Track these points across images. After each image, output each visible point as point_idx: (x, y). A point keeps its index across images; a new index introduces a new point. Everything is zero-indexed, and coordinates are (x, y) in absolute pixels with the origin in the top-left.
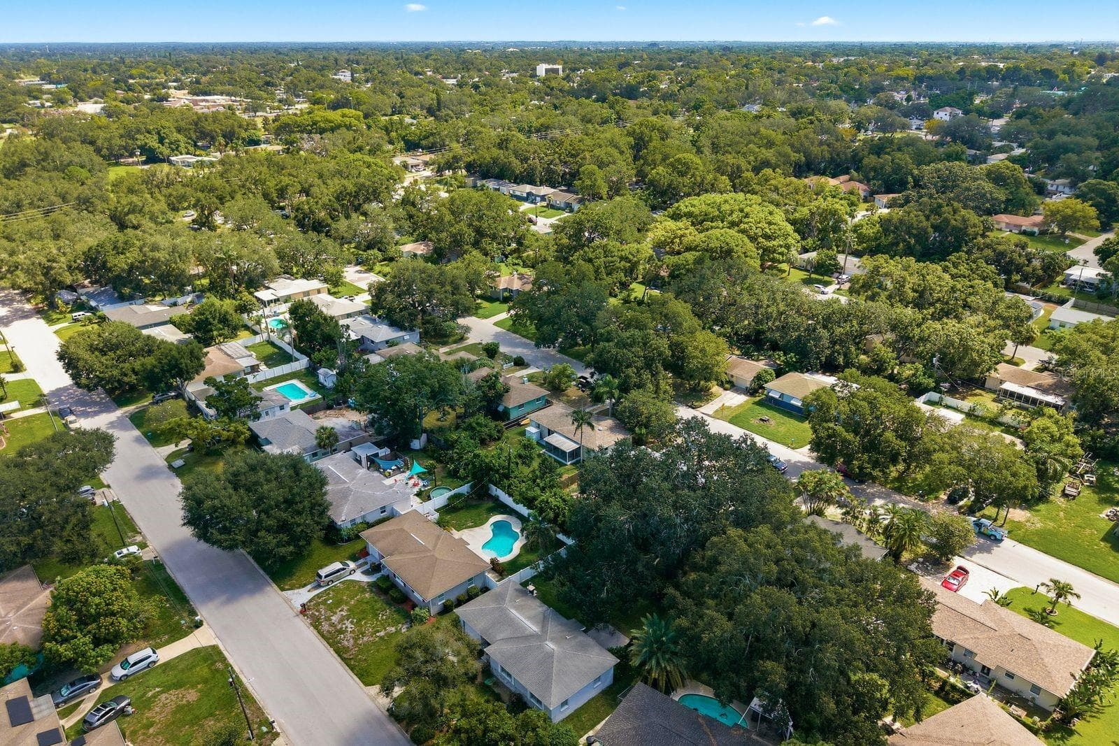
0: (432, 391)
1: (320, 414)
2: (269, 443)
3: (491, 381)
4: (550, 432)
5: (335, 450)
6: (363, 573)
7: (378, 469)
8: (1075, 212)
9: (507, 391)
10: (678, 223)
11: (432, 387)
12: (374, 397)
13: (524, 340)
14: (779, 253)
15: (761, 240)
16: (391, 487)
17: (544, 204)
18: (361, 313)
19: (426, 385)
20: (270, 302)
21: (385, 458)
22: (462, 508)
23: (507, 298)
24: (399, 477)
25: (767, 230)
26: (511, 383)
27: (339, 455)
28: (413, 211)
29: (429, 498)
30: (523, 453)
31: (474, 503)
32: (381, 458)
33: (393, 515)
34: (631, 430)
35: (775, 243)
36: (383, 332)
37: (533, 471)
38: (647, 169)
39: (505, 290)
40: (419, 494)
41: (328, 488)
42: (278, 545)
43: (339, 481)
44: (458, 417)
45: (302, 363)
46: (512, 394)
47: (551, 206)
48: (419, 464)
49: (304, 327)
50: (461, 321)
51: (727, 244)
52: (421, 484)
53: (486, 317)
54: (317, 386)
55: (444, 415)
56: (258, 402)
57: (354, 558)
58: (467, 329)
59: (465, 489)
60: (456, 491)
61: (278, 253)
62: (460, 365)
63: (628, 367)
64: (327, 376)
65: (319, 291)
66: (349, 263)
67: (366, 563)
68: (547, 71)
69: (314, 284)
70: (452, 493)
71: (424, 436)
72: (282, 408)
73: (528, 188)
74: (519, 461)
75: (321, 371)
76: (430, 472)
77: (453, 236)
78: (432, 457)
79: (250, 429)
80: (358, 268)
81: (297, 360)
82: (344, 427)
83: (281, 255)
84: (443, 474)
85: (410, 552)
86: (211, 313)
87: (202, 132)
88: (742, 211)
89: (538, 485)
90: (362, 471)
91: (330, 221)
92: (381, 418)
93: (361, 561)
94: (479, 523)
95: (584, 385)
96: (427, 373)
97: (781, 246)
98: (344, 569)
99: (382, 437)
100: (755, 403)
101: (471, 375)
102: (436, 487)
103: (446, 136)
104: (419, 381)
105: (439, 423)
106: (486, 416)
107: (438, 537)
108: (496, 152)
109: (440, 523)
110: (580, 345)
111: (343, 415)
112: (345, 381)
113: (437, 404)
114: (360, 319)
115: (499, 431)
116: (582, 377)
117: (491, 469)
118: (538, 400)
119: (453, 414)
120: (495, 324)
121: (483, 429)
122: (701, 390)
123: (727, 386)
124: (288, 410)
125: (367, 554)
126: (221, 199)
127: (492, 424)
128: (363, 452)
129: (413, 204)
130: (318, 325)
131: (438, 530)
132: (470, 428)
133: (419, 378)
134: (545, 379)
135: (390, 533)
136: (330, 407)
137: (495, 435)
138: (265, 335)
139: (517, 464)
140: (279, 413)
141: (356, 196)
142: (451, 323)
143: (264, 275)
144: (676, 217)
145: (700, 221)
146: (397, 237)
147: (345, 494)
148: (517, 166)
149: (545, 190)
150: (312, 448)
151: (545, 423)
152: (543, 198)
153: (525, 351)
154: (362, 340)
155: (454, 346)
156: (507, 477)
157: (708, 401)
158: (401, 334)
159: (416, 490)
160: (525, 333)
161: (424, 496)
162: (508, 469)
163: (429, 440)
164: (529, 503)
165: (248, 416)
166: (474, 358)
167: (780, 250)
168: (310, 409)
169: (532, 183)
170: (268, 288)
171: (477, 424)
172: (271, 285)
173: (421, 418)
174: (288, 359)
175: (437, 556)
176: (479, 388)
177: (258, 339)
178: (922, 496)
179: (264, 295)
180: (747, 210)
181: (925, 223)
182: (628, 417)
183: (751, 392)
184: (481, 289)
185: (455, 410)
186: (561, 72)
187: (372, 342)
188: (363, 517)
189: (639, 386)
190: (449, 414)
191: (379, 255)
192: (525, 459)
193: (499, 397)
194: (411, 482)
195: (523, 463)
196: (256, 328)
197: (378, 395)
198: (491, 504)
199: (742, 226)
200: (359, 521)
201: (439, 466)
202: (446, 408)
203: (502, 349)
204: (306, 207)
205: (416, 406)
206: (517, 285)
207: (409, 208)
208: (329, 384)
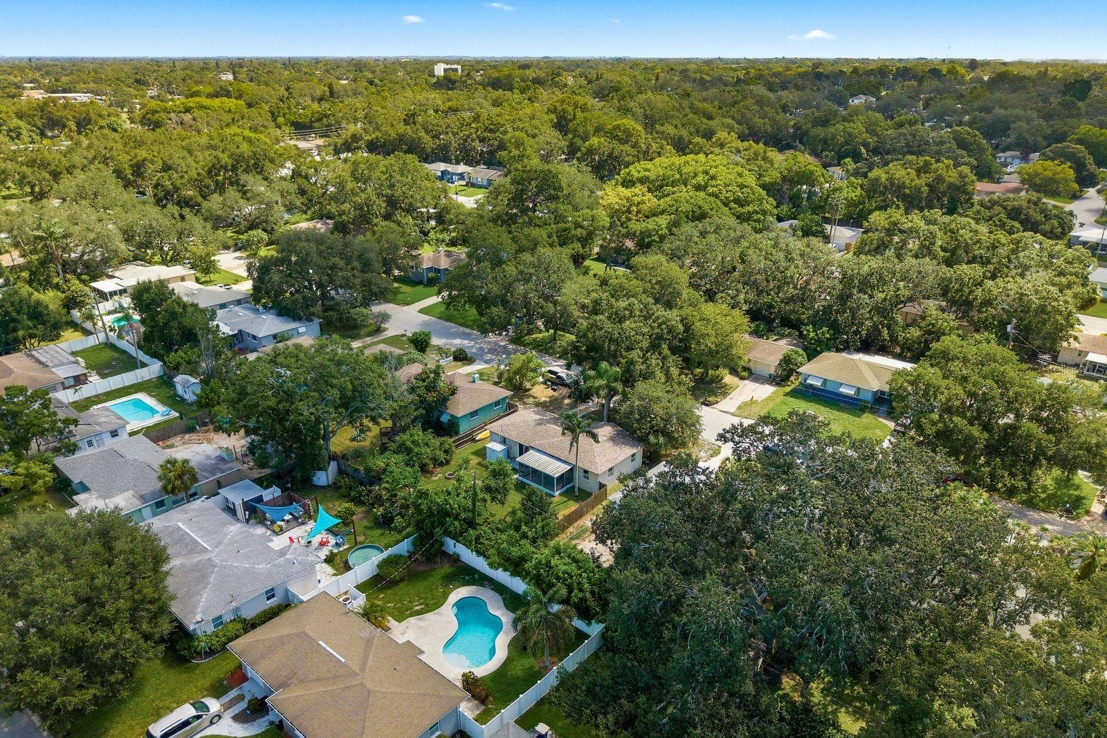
0: (343, 397)
1: (176, 440)
2: (85, 489)
3: (429, 381)
4: (523, 449)
5: (195, 494)
6: (236, 718)
7: (262, 521)
8: (1055, 174)
9: (453, 393)
10: (632, 190)
11: (342, 390)
12: (250, 411)
13: (462, 329)
14: (755, 221)
15: (733, 205)
16: (283, 553)
17: (464, 183)
18: (239, 302)
19: (333, 386)
20: (113, 294)
21: (273, 503)
22: (402, 580)
23: (433, 280)
24: (297, 532)
25: (740, 194)
26: (458, 383)
27: (197, 504)
28: (305, 184)
29: (347, 568)
30: (492, 483)
31: (421, 568)
32: (267, 504)
33: (287, 604)
34: (642, 440)
35: (750, 208)
36: (267, 325)
37: (513, 513)
38: (578, 142)
39: (430, 269)
40: (329, 560)
41: (175, 562)
42: (65, 691)
43: (194, 547)
44: (383, 434)
45: (154, 369)
46: (460, 396)
47: (472, 185)
48: (328, 510)
49: (153, 319)
50: (376, 309)
51: (700, 208)
52: (332, 540)
53: (407, 304)
54: (173, 400)
55: (362, 431)
56: (72, 427)
57: (218, 691)
58: (385, 317)
59: (404, 547)
60: (390, 551)
61: (125, 232)
62: (382, 359)
63: (629, 349)
64: (187, 385)
65: (183, 279)
66: (227, 248)
67: (241, 698)
68: (445, 70)
69: (178, 270)
70: (385, 555)
71: (333, 466)
72: (114, 434)
73: (442, 166)
74: (488, 497)
75: (179, 379)
76: (346, 519)
77: (358, 207)
78: (347, 497)
79: (55, 469)
80: (238, 254)
81: (144, 365)
82: (208, 457)
83: (128, 236)
84: (365, 523)
85: (319, 680)
86: (12, 304)
87: (50, 119)
88: (706, 173)
89: (524, 536)
90: (234, 529)
91: (199, 199)
92: (264, 442)
93: (233, 694)
94: (432, 605)
95: (555, 381)
96: (333, 369)
97: (757, 213)
98: (198, 717)
99: (267, 471)
100: (786, 395)
101: (398, 373)
102: (356, 545)
103: (342, 118)
104: (322, 380)
105: (355, 444)
106: (424, 430)
107: (369, 643)
108: (402, 128)
109: (369, 614)
110: (540, 331)
111: (209, 441)
112: (212, 390)
113: (350, 415)
114: (237, 309)
115: (446, 452)
116: (551, 372)
117: (448, 514)
118: (497, 403)
119: (375, 430)
120: (421, 311)
121: (423, 450)
122: (712, 381)
123: (745, 374)
124: (124, 436)
125: (245, 678)
126: (56, 175)
127: (436, 442)
128: (237, 496)
129: (307, 177)
130: (173, 315)
131: (366, 629)
132: (403, 449)
133: (322, 377)
134: (500, 376)
135: (281, 641)
136: (191, 430)
137: (442, 456)
138: (102, 336)
139: (485, 501)
140: (109, 442)
141: (234, 169)
142: (364, 310)
143: (105, 261)
144: (628, 183)
145: (658, 186)
146: (287, 217)
147: (201, 573)
148: (428, 142)
149: (462, 168)
150: (153, 494)
151: (514, 436)
152: (461, 176)
153: (466, 342)
154: (240, 336)
155: (368, 340)
156: (471, 524)
157: (725, 394)
158: (293, 325)
159: (324, 553)
160: (462, 321)
161: (338, 563)
162: (473, 511)
163: (341, 472)
164: (516, 566)
165: (57, 450)
166: (398, 351)
167: (756, 217)
168: (159, 434)
169: (446, 160)
170: (112, 277)
171: (413, 442)
172: (117, 274)
173: (326, 438)
174: (131, 364)
175: (369, 685)
176: (412, 390)
177: (91, 341)
178: (1068, 511)
179: (105, 285)
180: (712, 172)
181: (917, 182)
182: (638, 421)
183: (779, 379)
184: (398, 268)
185: (377, 423)
186: (460, 71)
187: (254, 337)
188: (237, 609)
189: (646, 376)
190: (369, 430)
191: (265, 236)
192: (496, 493)
193: (443, 401)
194: (316, 540)
195: (493, 499)
196: (88, 325)
197: (257, 405)
198: (446, 569)
199: (710, 190)
200: (228, 618)
201: (359, 510)
202: (366, 422)
203: (435, 341)
204: (168, 183)
205: (318, 421)
206: (444, 263)
207: (300, 180)
208: (190, 397)
